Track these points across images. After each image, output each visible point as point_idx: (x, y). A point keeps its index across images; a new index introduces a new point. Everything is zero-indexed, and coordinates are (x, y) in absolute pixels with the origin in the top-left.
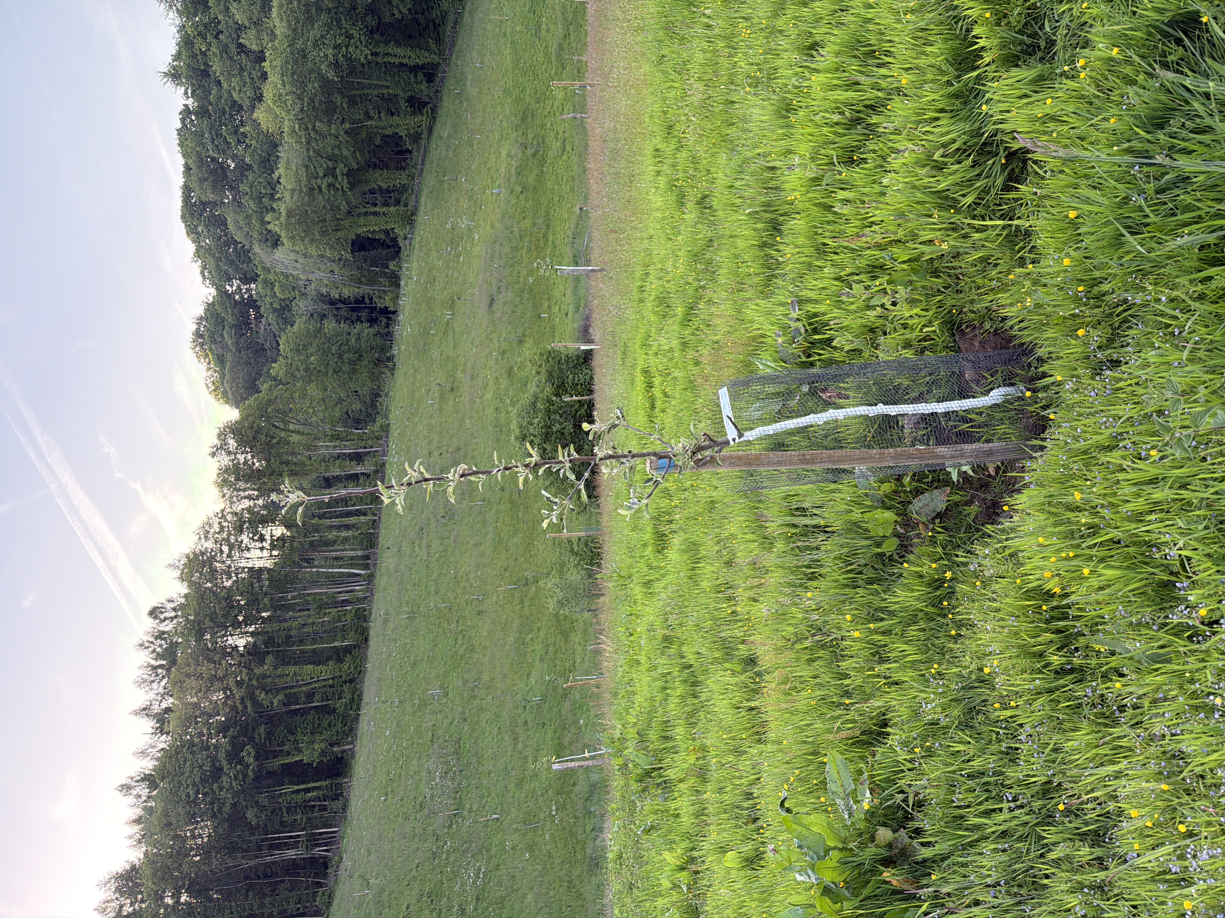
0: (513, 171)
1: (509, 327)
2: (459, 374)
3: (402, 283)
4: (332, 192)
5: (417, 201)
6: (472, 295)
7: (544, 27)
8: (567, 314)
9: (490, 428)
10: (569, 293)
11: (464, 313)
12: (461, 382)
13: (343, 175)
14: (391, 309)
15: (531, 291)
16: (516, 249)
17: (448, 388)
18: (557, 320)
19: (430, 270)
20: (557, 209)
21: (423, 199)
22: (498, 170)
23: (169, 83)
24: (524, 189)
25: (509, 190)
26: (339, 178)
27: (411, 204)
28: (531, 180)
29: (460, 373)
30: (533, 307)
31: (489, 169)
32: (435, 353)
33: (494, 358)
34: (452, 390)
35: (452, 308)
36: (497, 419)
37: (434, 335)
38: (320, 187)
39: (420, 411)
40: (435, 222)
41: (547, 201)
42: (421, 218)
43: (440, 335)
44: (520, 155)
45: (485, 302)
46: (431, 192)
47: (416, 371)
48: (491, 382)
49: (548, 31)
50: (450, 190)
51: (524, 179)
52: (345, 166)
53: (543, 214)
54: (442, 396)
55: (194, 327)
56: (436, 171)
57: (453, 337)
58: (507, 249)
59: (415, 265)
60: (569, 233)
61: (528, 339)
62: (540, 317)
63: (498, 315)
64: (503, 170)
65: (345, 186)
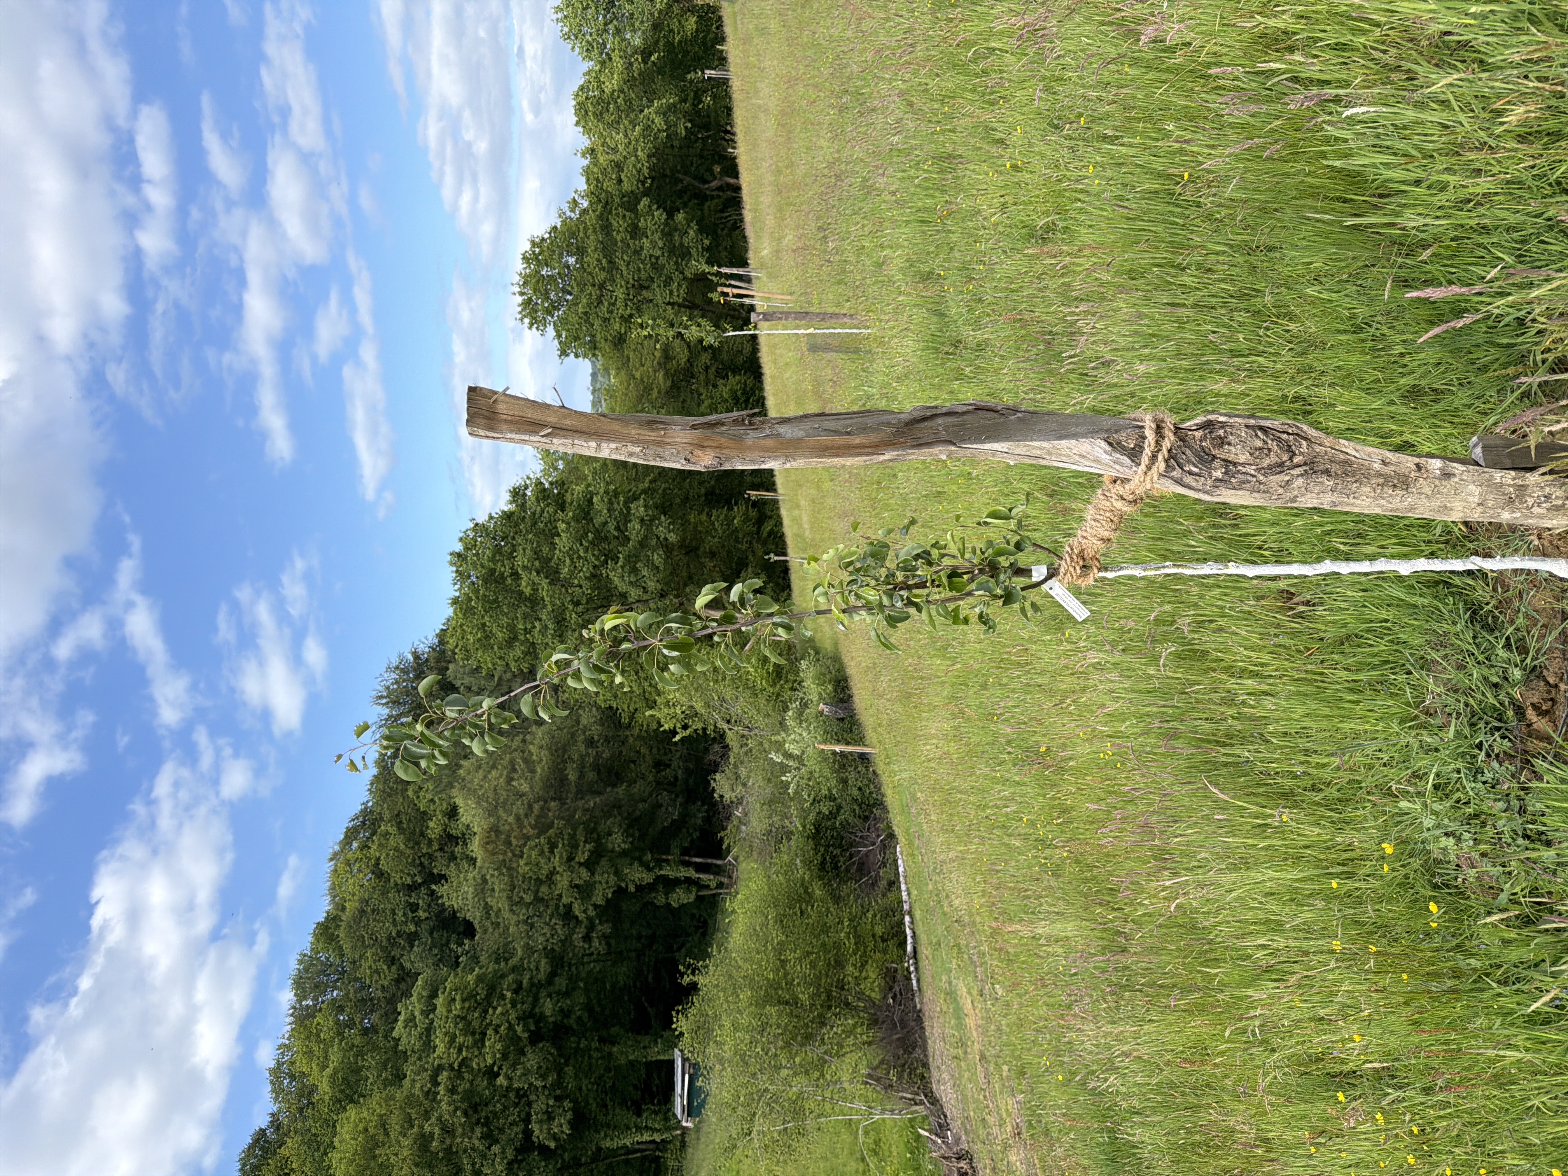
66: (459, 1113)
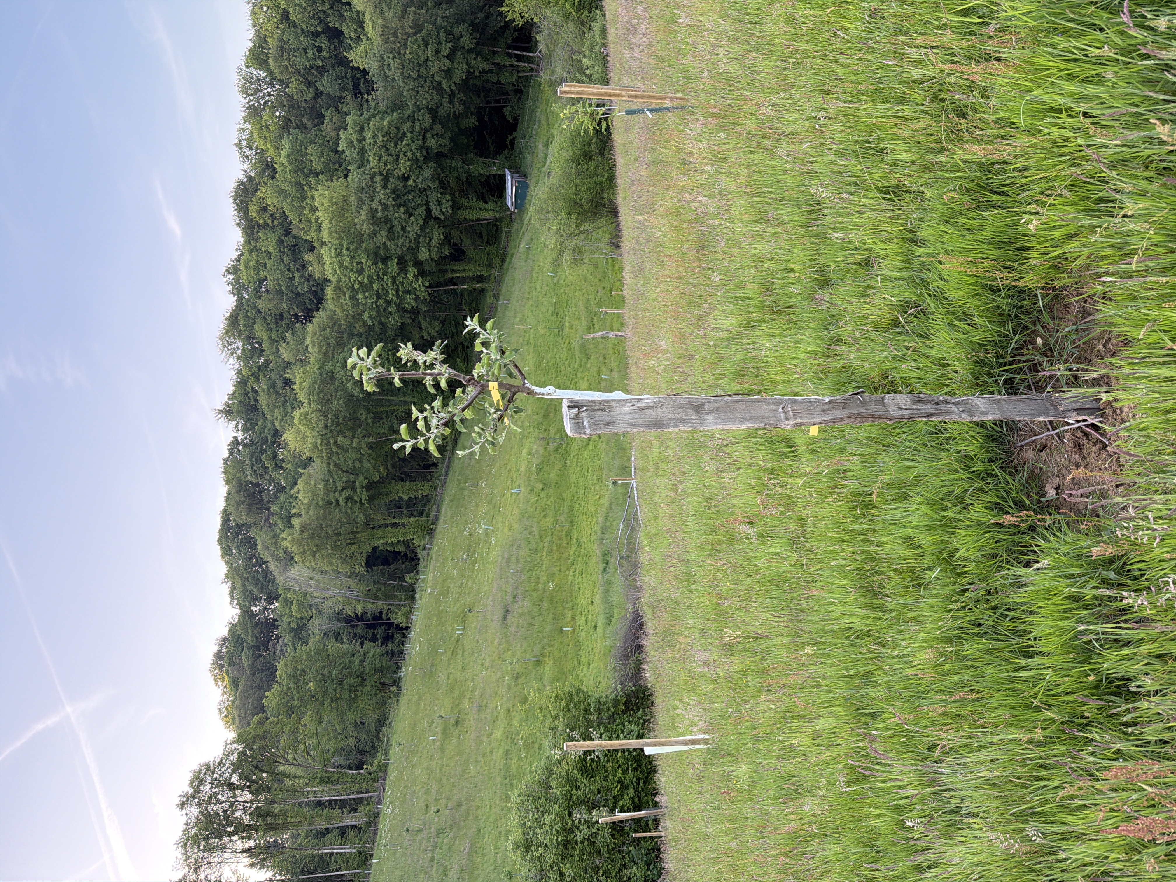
0: (534, 469)
1: (525, 645)
2: (466, 705)
3: (417, 596)
4: (350, 505)
5: (438, 511)
6: (485, 606)
7: (567, 324)
8: (595, 627)
9: (499, 779)
10: (598, 600)
11: (476, 627)
12: (467, 714)
13: (362, 487)
14: (403, 625)
15: (551, 599)
16: (534, 551)
17: (452, 721)
18: (583, 634)
19: (444, 581)
20: (583, 504)
21: (443, 509)
22: (518, 470)
23: (222, 419)
24: (546, 485)
25: (529, 488)
26: (358, 491)
27: (433, 514)
28: (552, 475)
29: (466, 701)
30: (554, 619)
31: (510, 471)
32: (442, 677)
33: (505, 683)
34: (457, 723)
35: (463, 622)
36: (507, 767)
37: (442, 654)
38: (337, 501)
39: (420, 749)
40: (454, 529)
41: (570, 495)
42: (441, 526)
43: (449, 654)
44: (541, 452)
45: (499, 613)
46: (452, 501)
47: (420, 698)
48: (502, 716)
49: (571, 327)
50: (470, 497)
51: (546, 476)
52: (365, 478)
53: (566, 510)
54: (445, 732)
55: (216, 649)
56: (458, 480)
57: (463, 656)
58: (524, 552)
59: (431, 576)
60: (597, 528)
61: (547, 659)
62: (562, 631)
63: (512, 629)
64: (523, 469)
65: (363, 499)
66: (391, 199)
